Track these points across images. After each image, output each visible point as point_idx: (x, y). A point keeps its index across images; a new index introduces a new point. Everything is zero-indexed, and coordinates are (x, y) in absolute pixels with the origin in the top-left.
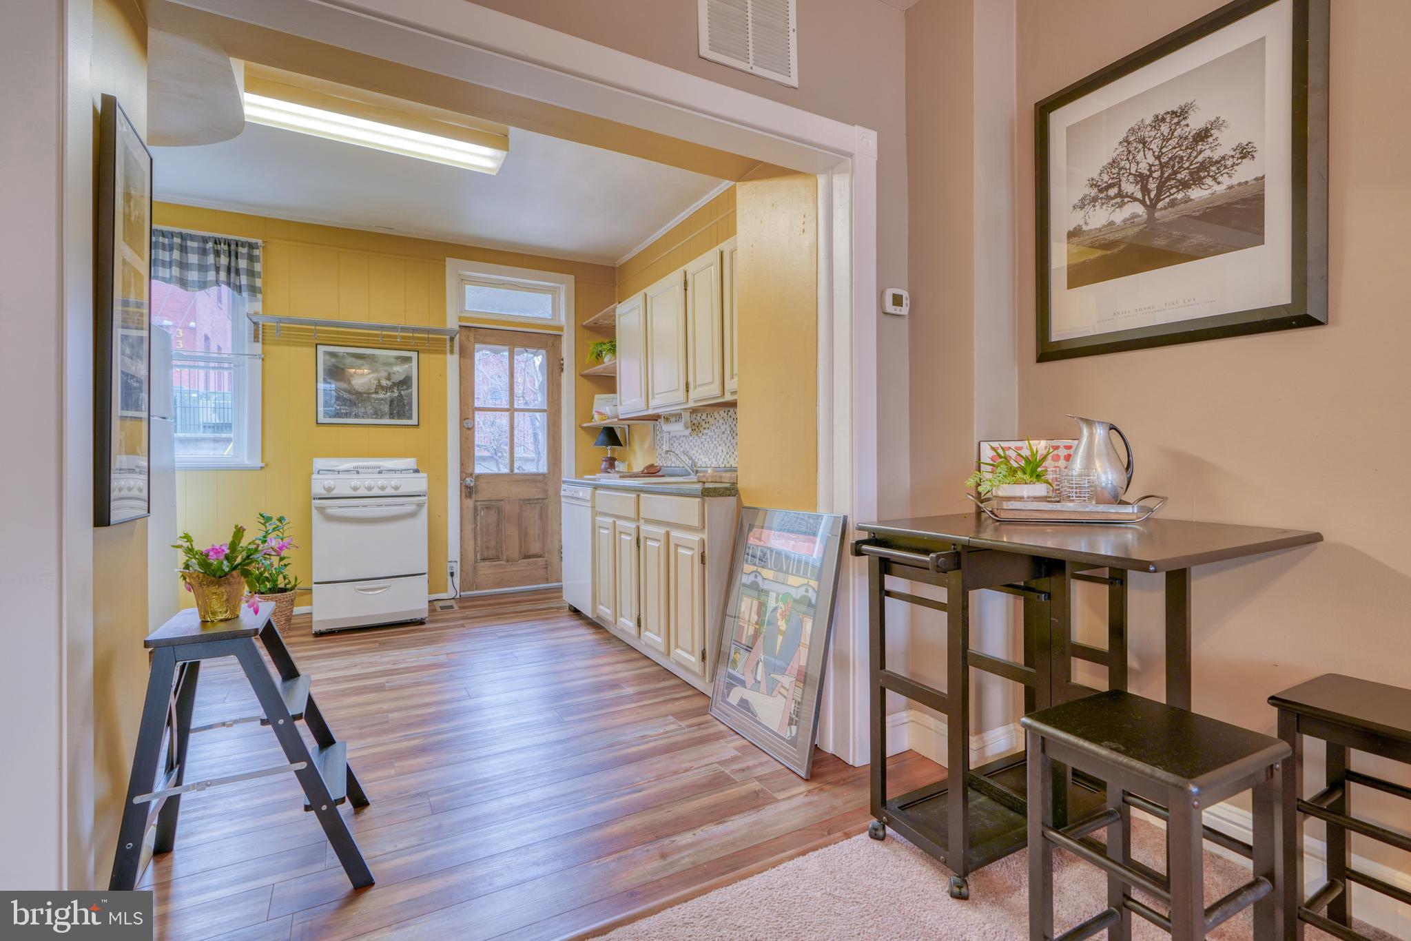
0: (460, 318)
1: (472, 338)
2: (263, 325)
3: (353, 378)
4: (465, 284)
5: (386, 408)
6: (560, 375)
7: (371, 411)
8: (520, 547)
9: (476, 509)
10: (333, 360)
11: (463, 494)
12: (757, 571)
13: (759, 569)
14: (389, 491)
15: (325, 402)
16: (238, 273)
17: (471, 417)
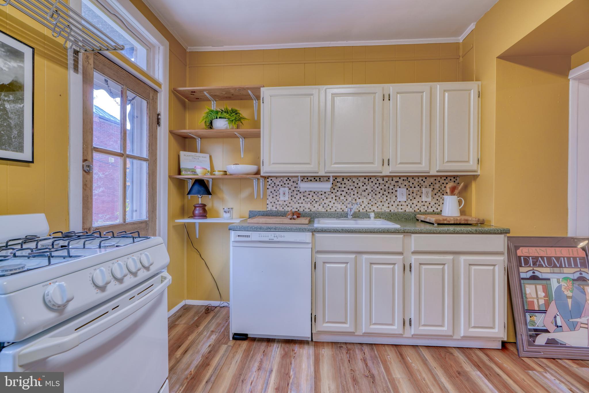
1: (91, 62)
6: (157, 128)
12: (533, 270)
13: (535, 269)
14: (142, 274)
17: (90, 159)
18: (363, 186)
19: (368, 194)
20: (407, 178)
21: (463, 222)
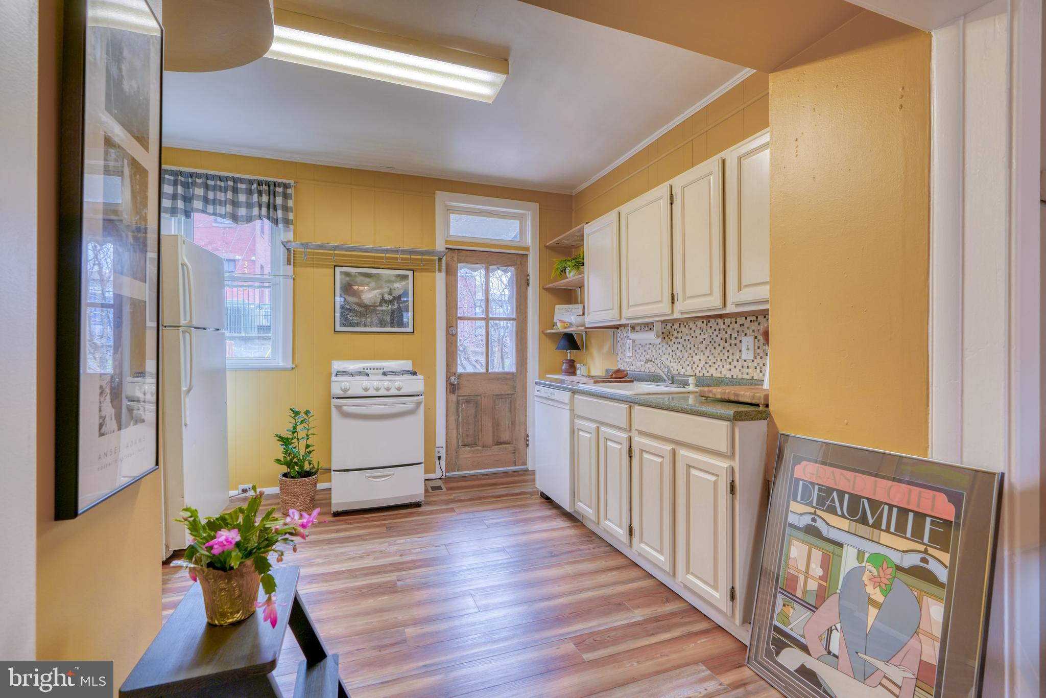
0: (447, 242)
1: (455, 259)
2: (294, 251)
3: (362, 294)
4: (450, 213)
5: (388, 318)
6: (527, 289)
7: (376, 321)
8: (494, 436)
9: (458, 403)
10: (348, 279)
11: (448, 390)
12: (815, 513)
13: (819, 512)
14: (393, 392)
15: (341, 314)
16: (275, 208)
17: (454, 325)
18: (700, 334)
19: (706, 348)
20: (757, 318)
21: (732, 398)
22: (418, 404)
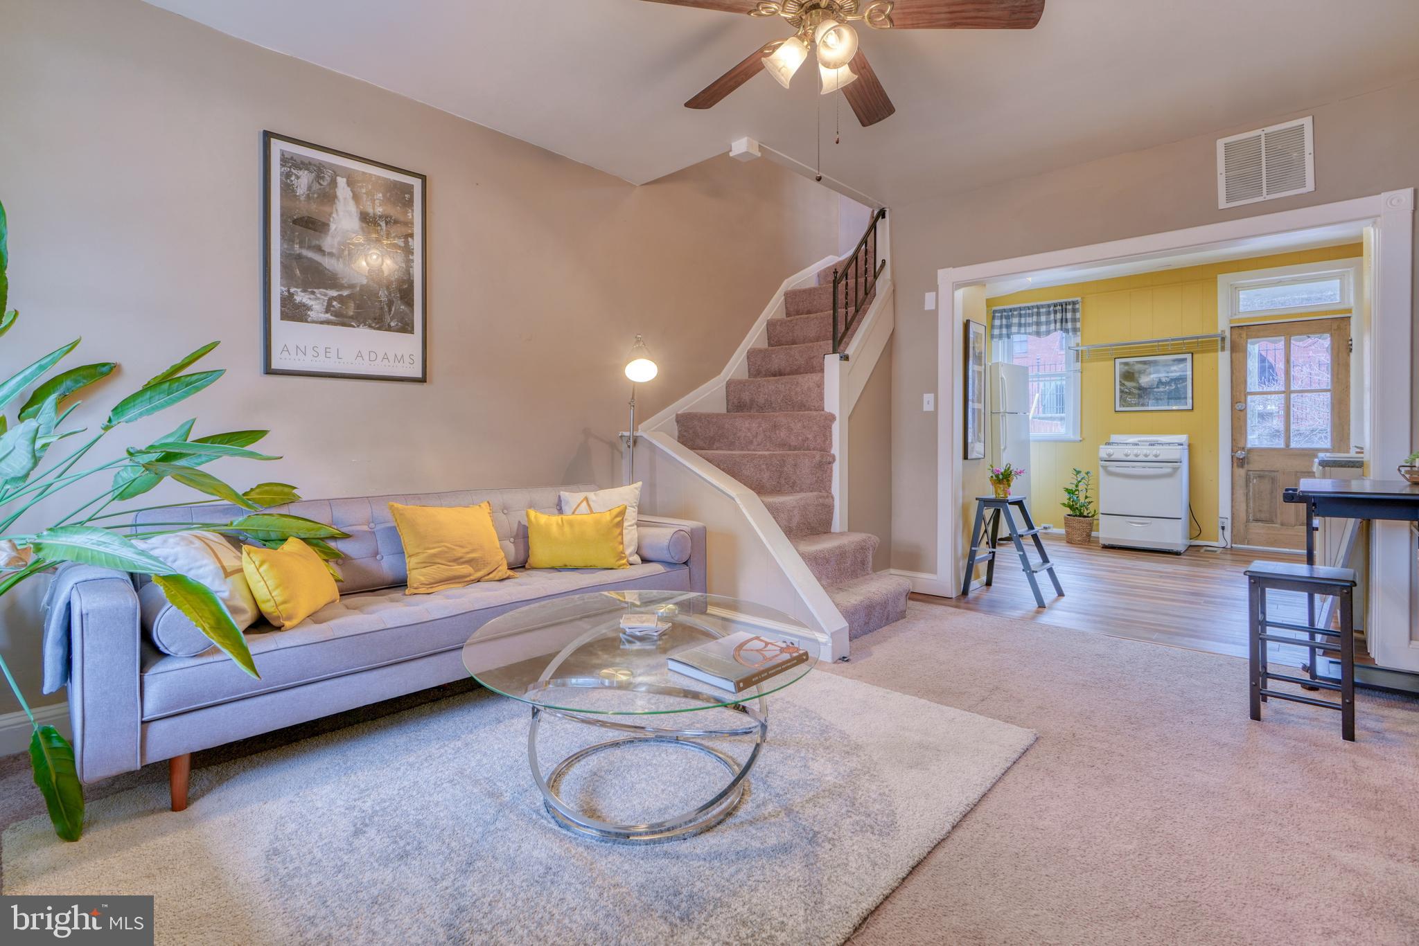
0: (1232, 321)
1: (1245, 335)
2: (1082, 351)
3: (1140, 379)
4: (1239, 290)
6: (1349, 355)
7: (1154, 401)
9: (1248, 477)
10: (1126, 368)
11: (1235, 464)
14: (1151, 458)
15: (1121, 397)
16: (1066, 321)
17: (1243, 400)
22: (1176, 469)
